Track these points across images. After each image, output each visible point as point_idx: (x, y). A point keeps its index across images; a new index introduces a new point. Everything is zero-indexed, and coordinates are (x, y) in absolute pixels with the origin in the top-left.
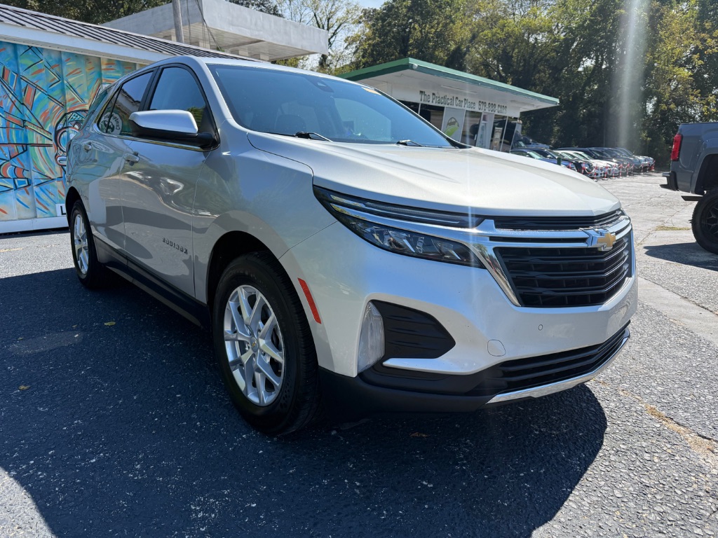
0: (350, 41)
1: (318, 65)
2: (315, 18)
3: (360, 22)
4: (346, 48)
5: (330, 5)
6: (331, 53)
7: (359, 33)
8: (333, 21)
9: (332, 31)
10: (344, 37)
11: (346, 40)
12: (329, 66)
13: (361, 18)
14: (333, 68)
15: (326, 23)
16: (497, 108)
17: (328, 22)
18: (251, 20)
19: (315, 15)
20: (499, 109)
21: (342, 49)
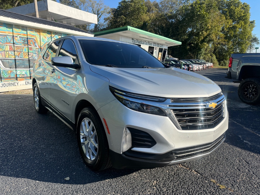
0: (106, 19)
1: (94, 28)
2: (93, 11)
3: (110, 13)
4: (105, 22)
5: (98, 7)
6: (99, 23)
7: (109, 17)
8: (99, 12)
9: (99, 16)
10: (104, 18)
11: (105, 19)
12: (98, 28)
13: (110, 11)
14: (100, 29)
15: (97, 13)
16: (160, 45)
17: (98, 12)
18: (67, 10)
19: (93, 10)
20: (161, 46)
21: (103, 22)
